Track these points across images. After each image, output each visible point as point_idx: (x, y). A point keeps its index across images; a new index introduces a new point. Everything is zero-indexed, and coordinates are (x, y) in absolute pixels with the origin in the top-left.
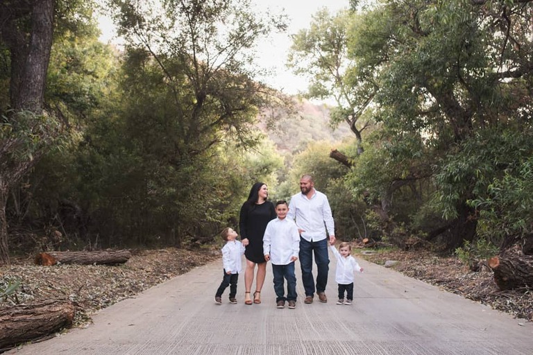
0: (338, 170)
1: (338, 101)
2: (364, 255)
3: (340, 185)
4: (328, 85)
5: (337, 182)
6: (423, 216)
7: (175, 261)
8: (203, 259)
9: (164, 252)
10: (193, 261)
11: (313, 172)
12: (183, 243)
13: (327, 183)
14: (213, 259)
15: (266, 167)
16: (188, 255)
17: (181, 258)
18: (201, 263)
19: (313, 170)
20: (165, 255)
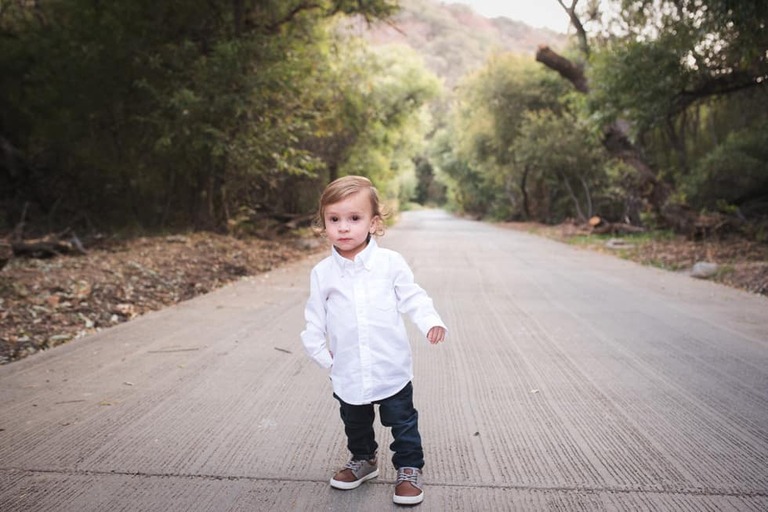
0: (539, 97)
2: (611, 249)
3: (545, 123)
5: (539, 117)
6: (705, 176)
7: (194, 263)
8: (275, 256)
9: (179, 241)
10: (243, 263)
11: (496, 102)
12: (232, 222)
13: (523, 119)
14: (298, 258)
15: (411, 96)
16: (236, 248)
17: (215, 255)
18: (261, 267)
19: (495, 97)
20: (174, 250)
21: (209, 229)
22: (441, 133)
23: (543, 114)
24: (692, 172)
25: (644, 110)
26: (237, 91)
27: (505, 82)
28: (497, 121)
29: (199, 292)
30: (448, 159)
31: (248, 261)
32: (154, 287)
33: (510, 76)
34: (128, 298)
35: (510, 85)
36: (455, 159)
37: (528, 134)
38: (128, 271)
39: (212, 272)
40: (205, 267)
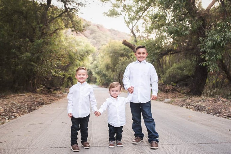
0: (123, 53)
1: (124, 18)
3: (125, 60)
4: (119, 10)
5: (123, 59)
6: (168, 75)
7: (29, 102)
8: (51, 99)
9: (23, 96)
10: (42, 102)
11: (111, 54)
12: (38, 90)
13: (119, 59)
14: (57, 100)
15: (87, 52)
16: (40, 97)
17: (34, 99)
18: (48, 103)
19: (111, 53)
20: (23, 98)
21: (31, 92)
22: (95, 62)
23: (124, 58)
24: (165, 74)
25: (151, 58)
26: (41, 53)
27: (114, 49)
28: (112, 60)
29: (33, 110)
30: (97, 70)
31: (44, 101)
32: (21, 109)
33: (115, 47)
34: (15, 111)
35: (115, 50)
36: (99, 70)
37: (120, 63)
38: (12, 104)
39: (35, 104)
40: (32, 103)
